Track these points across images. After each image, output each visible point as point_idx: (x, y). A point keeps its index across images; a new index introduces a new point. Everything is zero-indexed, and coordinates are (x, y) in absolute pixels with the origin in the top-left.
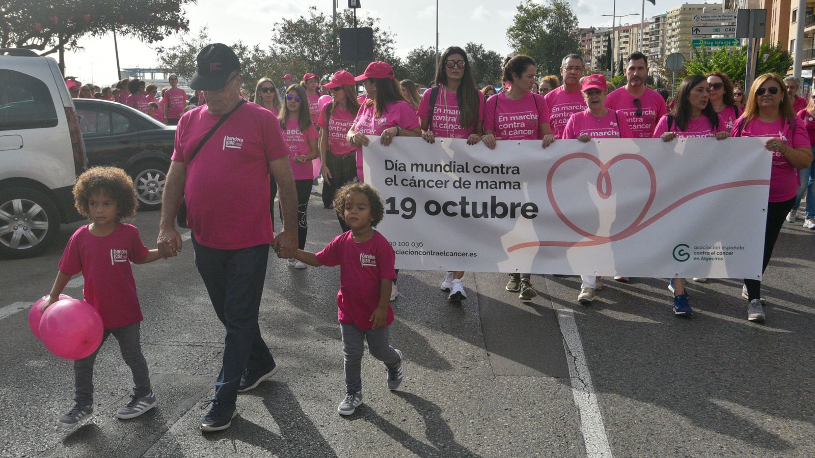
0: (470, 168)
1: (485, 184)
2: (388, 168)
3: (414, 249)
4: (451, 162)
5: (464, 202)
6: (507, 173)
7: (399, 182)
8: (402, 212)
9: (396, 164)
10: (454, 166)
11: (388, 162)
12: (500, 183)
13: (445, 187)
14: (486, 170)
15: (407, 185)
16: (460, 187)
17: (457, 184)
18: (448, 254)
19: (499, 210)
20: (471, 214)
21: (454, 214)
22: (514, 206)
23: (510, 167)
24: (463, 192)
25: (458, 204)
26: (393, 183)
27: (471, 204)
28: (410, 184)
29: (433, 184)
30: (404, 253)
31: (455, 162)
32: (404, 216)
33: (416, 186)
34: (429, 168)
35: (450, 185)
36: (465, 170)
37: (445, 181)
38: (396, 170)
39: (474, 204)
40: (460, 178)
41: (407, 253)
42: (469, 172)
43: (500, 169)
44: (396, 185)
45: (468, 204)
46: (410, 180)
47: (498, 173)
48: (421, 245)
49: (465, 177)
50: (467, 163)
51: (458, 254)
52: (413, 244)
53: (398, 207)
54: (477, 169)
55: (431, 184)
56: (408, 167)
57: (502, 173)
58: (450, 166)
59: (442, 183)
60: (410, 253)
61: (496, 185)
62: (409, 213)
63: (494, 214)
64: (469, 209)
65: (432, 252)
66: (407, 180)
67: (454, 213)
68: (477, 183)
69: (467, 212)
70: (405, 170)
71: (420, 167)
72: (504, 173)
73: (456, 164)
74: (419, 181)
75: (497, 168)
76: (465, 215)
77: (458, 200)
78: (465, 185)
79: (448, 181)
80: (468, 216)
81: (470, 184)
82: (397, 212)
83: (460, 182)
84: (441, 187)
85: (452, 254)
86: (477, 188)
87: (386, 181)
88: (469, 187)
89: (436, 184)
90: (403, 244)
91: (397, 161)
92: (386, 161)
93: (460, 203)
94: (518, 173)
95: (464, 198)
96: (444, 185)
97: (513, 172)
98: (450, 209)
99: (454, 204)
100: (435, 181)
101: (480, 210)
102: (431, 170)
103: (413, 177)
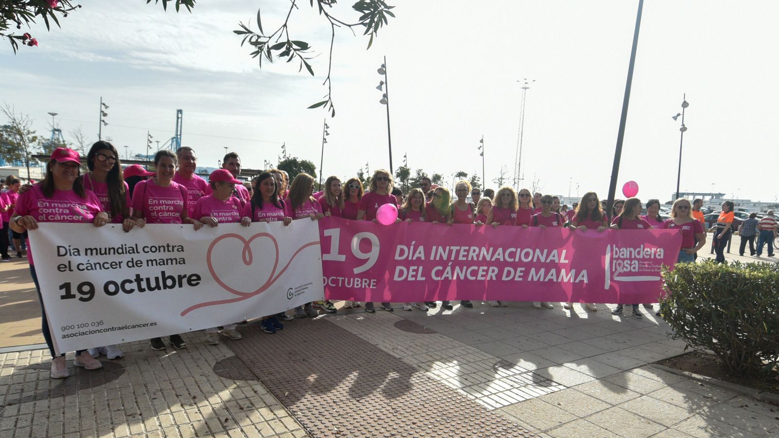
0: (140, 250)
1: (154, 262)
2: (61, 254)
3: (95, 328)
4: (122, 245)
5: (138, 279)
6: (173, 251)
7: (74, 267)
8: (79, 295)
9: (70, 249)
10: (126, 248)
11: (61, 248)
12: (167, 260)
13: (120, 267)
14: (153, 249)
15: (84, 270)
16: (133, 266)
17: (130, 264)
18: (129, 327)
19: (169, 282)
20: (146, 289)
21: (132, 291)
22: (180, 278)
23: (175, 246)
24: (136, 270)
25: (134, 281)
26: (68, 269)
27: (145, 280)
28: (87, 267)
29: (109, 266)
30: (84, 334)
31: (125, 245)
32: (82, 299)
33: (93, 269)
34: (103, 252)
35: (124, 265)
36: (135, 251)
37: (119, 262)
38: (71, 255)
39: (148, 280)
40: (132, 259)
41: (87, 333)
42: (139, 253)
43: (166, 248)
44: (71, 270)
45: (142, 280)
46: (87, 264)
47: (164, 251)
48: (102, 324)
49: (136, 257)
50: (136, 245)
51: (139, 326)
52: (93, 324)
53: (74, 291)
54: (146, 250)
55: (106, 266)
56: (82, 252)
57: (169, 251)
58: (122, 249)
59: (117, 265)
60: (91, 333)
61: (163, 262)
62: (87, 296)
63: (165, 287)
64: (144, 285)
65: (113, 328)
66: (83, 264)
67: (131, 289)
68: (148, 261)
69: (143, 287)
70: (79, 255)
71: (94, 251)
72: (170, 251)
73: (127, 247)
74: (95, 264)
75: (164, 247)
76: (141, 290)
77: (133, 278)
78: (138, 264)
79: (122, 262)
80: (144, 290)
81: (142, 263)
82: (74, 296)
83: (133, 262)
84: (116, 268)
85: (134, 327)
86: (148, 265)
87: (59, 268)
88: (141, 266)
89: (111, 265)
90: (82, 326)
91: (70, 246)
92: (58, 247)
93: (136, 280)
94: (183, 251)
95: (138, 276)
96: (118, 266)
97: (178, 250)
98: (128, 286)
99: (130, 282)
100: (110, 263)
101: (153, 285)
102: (105, 253)
103: (88, 261)
